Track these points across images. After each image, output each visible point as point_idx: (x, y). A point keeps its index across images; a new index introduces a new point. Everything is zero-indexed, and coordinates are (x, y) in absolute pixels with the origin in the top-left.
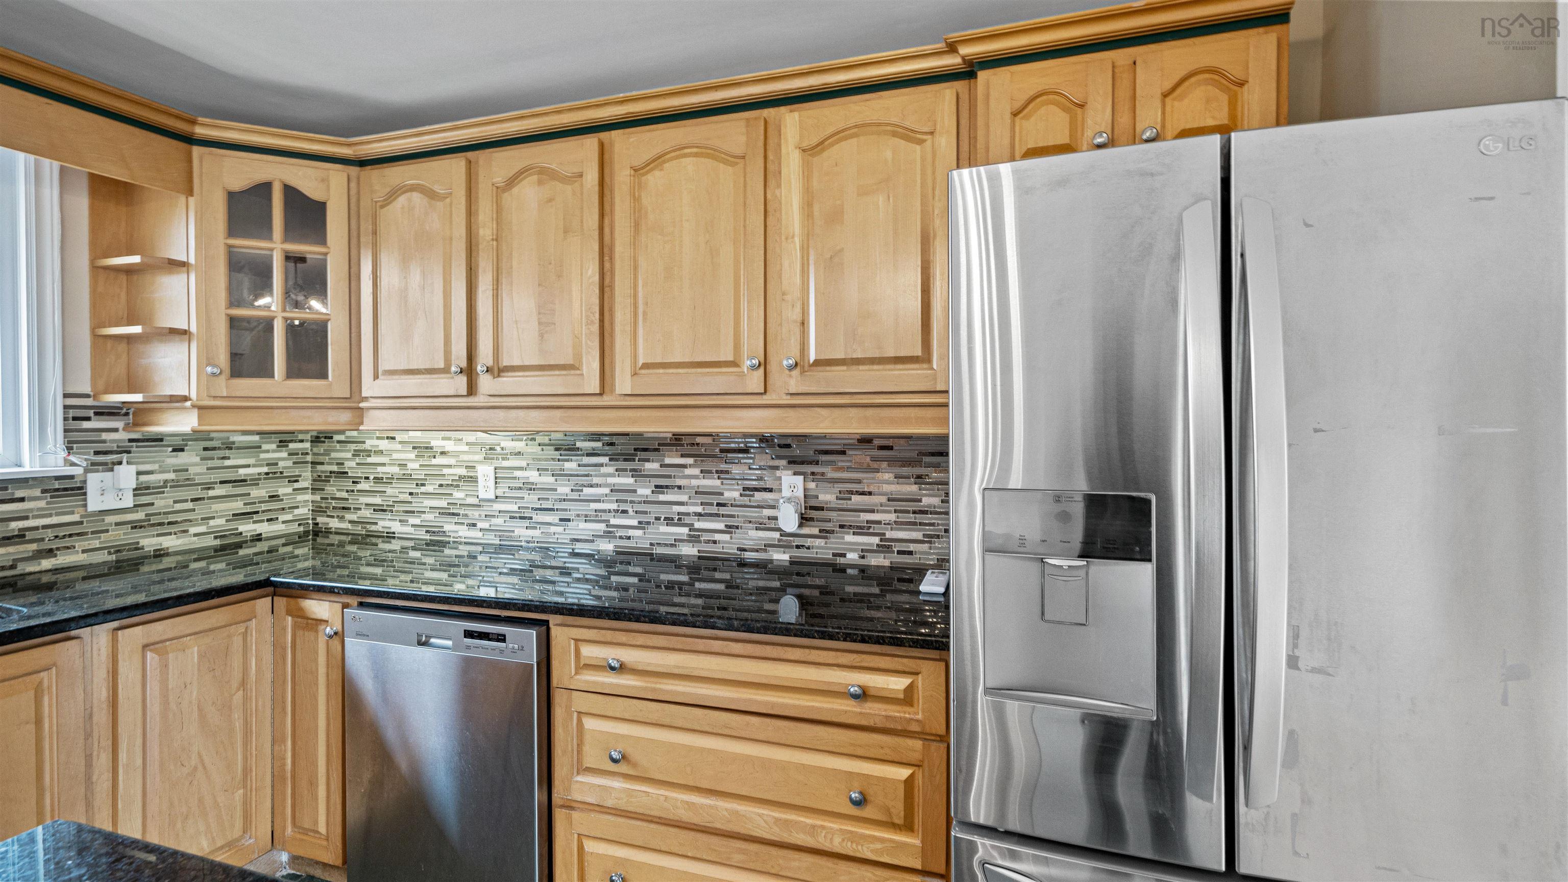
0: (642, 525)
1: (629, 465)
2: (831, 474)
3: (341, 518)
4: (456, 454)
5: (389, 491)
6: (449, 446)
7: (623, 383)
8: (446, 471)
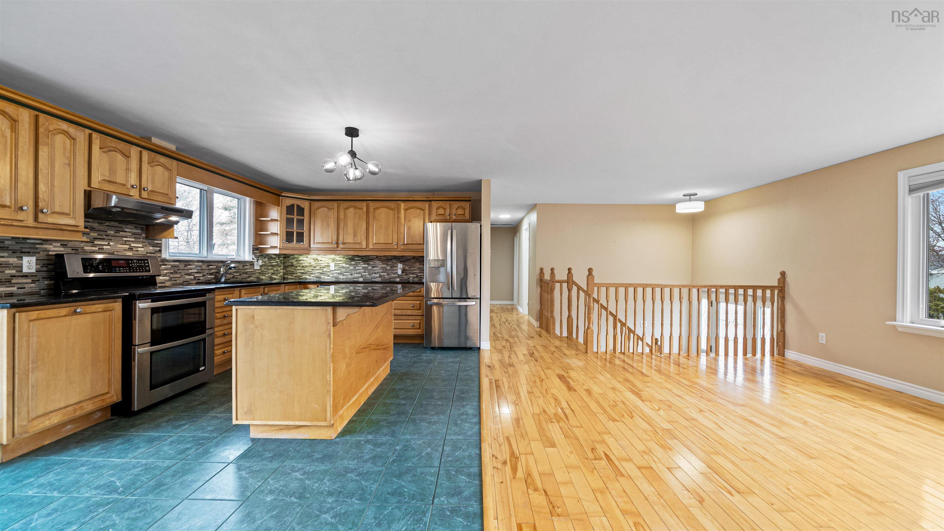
0: (369, 274)
1: (366, 263)
2: (407, 264)
3: (292, 276)
4: (324, 261)
5: (306, 269)
6: (322, 259)
7: (371, 246)
8: (321, 264)
